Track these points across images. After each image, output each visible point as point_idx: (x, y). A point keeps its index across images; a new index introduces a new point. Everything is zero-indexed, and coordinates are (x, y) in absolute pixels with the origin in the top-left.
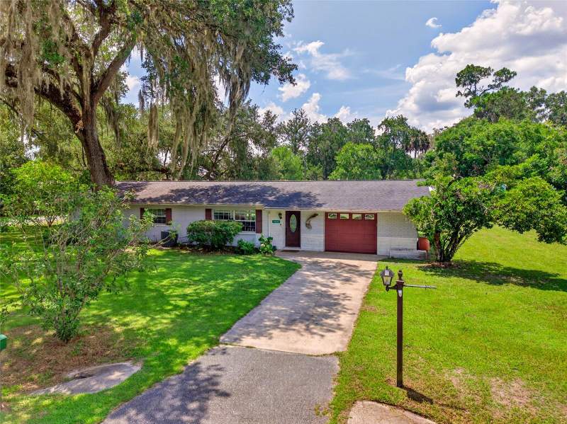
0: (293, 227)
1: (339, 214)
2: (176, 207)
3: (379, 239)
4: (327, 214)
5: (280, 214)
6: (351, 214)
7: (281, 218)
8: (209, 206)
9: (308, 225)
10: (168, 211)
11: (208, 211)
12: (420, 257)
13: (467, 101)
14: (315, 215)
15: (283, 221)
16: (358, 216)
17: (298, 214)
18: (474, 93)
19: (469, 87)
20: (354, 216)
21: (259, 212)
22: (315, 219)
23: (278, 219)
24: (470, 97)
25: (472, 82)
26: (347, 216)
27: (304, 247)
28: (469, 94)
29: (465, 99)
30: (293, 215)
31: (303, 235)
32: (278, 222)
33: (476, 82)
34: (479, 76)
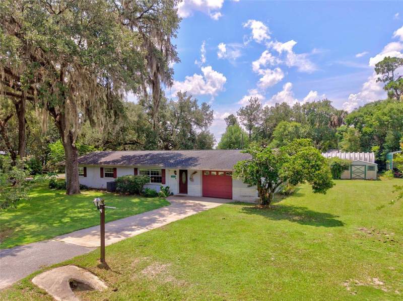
0: (184, 180)
1: (210, 172)
2: (118, 167)
3: (234, 189)
4: (203, 172)
5: (175, 172)
6: (217, 172)
7: (176, 174)
8: (135, 167)
9: (192, 179)
10: (115, 169)
11: (136, 170)
12: (255, 202)
13: (386, 85)
14: (195, 173)
15: (178, 176)
16: (223, 173)
17: (186, 171)
18: (391, 79)
19: (387, 74)
20: (220, 173)
21: (163, 171)
22: (195, 175)
23: (174, 175)
24: (388, 82)
25: (389, 70)
26: (215, 173)
27: (189, 193)
28: (387, 79)
29: (384, 84)
30: (183, 172)
31: (189, 186)
32: (175, 177)
33: (393, 70)
34: (397, 64)
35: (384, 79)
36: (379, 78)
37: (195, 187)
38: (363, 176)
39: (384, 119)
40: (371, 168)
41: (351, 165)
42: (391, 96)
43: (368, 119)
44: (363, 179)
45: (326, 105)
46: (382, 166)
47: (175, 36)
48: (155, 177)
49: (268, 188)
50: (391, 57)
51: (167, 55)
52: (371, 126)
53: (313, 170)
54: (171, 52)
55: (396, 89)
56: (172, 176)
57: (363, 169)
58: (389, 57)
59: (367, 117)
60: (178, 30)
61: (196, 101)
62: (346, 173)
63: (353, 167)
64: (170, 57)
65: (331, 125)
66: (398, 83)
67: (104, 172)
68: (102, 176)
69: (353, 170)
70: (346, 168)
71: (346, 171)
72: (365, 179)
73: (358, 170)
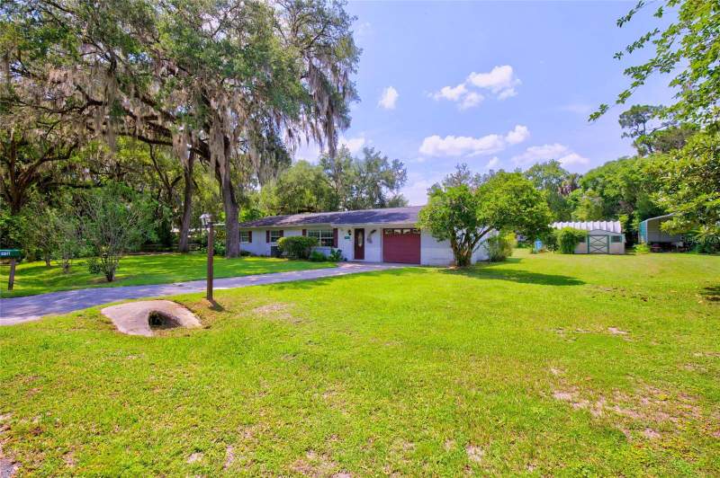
0: (360, 242)
1: (393, 229)
2: (285, 229)
3: (422, 250)
4: (384, 230)
5: (350, 231)
6: (402, 230)
7: (350, 234)
9: (370, 241)
10: (282, 232)
11: (304, 231)
13: (634, 141)
14: (374, 231)
15: (352, 237)
16: (408, 230)
17: (362, 231)
18: (642, 132)
19: (636, 127)
20: (405, 231)
21: (336, 231)
22: (374, 234)
23: (348, 235)
24: (637, 137)
25: (639, 122)
26: (399, 231)
27: (366, 259)
28: (636, 134)
29: (631, 140)
30: (359, 232)
31: (366, 249)
32: (348, 238)
33: (644, 122)
34: (649, 114)
35: (632, 133)
36: (625, 134)
37: (374, 250)
38: (605, 249)
39: (633, 177)
40: (616, 239)
41: (589, 236)
42: (642, 153)
43: (611, 179)
44: (605, 253)
45: (554, 167)
46: (631, 240)
47: (356, 72)
48: (326, 240)
49: (465, 242)
50: (641, 106)
51: (344, 93)
52: (615, 187)
53: (524, 207)
54: (349, 91)
55: (649, 145)
56: (346, 238)
57: (604, 240)
58: (638, 106)
59: (609, 176)
60: (358, 64)
61: (386, 158)
62: (582, 246)
63: (590, 238)
64: (347, 96)
65: (562, 192)
66: (652, 137)
67: (271, 236)
68: (268, 241)
69: (590, 242)
70: (581, 239)
71: (581, 244)
72: (608, 253)
73: (598, 242)
